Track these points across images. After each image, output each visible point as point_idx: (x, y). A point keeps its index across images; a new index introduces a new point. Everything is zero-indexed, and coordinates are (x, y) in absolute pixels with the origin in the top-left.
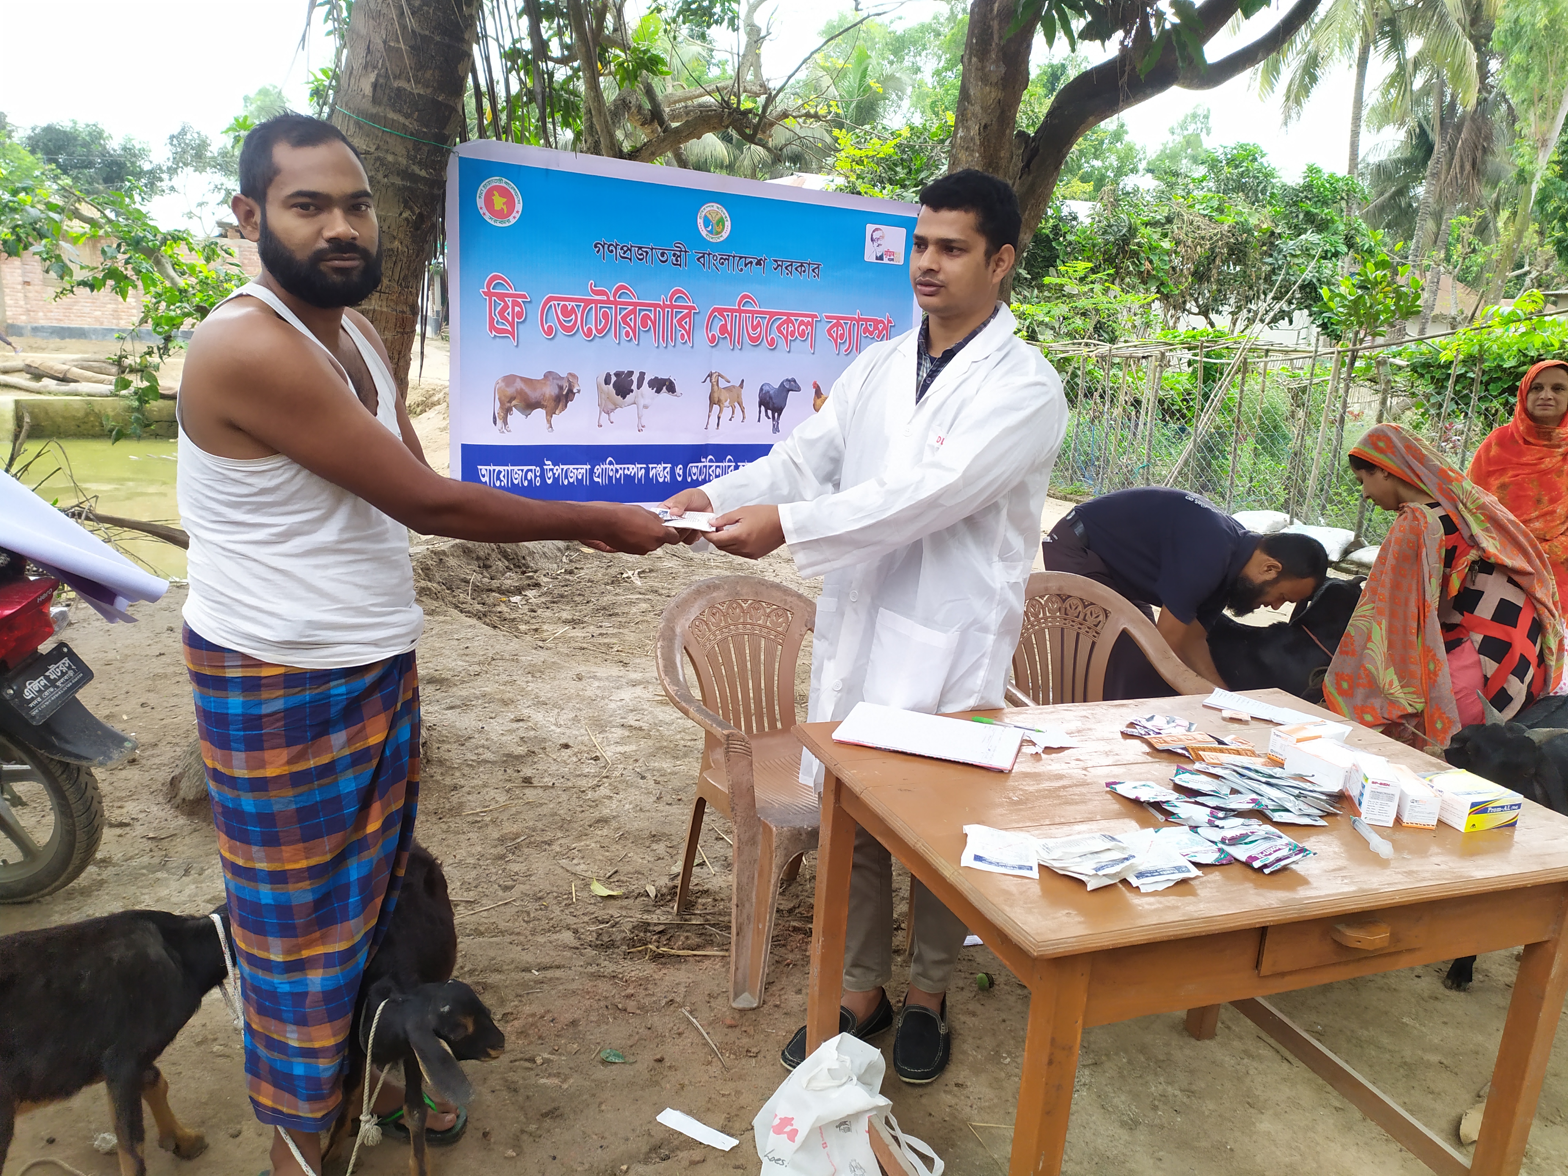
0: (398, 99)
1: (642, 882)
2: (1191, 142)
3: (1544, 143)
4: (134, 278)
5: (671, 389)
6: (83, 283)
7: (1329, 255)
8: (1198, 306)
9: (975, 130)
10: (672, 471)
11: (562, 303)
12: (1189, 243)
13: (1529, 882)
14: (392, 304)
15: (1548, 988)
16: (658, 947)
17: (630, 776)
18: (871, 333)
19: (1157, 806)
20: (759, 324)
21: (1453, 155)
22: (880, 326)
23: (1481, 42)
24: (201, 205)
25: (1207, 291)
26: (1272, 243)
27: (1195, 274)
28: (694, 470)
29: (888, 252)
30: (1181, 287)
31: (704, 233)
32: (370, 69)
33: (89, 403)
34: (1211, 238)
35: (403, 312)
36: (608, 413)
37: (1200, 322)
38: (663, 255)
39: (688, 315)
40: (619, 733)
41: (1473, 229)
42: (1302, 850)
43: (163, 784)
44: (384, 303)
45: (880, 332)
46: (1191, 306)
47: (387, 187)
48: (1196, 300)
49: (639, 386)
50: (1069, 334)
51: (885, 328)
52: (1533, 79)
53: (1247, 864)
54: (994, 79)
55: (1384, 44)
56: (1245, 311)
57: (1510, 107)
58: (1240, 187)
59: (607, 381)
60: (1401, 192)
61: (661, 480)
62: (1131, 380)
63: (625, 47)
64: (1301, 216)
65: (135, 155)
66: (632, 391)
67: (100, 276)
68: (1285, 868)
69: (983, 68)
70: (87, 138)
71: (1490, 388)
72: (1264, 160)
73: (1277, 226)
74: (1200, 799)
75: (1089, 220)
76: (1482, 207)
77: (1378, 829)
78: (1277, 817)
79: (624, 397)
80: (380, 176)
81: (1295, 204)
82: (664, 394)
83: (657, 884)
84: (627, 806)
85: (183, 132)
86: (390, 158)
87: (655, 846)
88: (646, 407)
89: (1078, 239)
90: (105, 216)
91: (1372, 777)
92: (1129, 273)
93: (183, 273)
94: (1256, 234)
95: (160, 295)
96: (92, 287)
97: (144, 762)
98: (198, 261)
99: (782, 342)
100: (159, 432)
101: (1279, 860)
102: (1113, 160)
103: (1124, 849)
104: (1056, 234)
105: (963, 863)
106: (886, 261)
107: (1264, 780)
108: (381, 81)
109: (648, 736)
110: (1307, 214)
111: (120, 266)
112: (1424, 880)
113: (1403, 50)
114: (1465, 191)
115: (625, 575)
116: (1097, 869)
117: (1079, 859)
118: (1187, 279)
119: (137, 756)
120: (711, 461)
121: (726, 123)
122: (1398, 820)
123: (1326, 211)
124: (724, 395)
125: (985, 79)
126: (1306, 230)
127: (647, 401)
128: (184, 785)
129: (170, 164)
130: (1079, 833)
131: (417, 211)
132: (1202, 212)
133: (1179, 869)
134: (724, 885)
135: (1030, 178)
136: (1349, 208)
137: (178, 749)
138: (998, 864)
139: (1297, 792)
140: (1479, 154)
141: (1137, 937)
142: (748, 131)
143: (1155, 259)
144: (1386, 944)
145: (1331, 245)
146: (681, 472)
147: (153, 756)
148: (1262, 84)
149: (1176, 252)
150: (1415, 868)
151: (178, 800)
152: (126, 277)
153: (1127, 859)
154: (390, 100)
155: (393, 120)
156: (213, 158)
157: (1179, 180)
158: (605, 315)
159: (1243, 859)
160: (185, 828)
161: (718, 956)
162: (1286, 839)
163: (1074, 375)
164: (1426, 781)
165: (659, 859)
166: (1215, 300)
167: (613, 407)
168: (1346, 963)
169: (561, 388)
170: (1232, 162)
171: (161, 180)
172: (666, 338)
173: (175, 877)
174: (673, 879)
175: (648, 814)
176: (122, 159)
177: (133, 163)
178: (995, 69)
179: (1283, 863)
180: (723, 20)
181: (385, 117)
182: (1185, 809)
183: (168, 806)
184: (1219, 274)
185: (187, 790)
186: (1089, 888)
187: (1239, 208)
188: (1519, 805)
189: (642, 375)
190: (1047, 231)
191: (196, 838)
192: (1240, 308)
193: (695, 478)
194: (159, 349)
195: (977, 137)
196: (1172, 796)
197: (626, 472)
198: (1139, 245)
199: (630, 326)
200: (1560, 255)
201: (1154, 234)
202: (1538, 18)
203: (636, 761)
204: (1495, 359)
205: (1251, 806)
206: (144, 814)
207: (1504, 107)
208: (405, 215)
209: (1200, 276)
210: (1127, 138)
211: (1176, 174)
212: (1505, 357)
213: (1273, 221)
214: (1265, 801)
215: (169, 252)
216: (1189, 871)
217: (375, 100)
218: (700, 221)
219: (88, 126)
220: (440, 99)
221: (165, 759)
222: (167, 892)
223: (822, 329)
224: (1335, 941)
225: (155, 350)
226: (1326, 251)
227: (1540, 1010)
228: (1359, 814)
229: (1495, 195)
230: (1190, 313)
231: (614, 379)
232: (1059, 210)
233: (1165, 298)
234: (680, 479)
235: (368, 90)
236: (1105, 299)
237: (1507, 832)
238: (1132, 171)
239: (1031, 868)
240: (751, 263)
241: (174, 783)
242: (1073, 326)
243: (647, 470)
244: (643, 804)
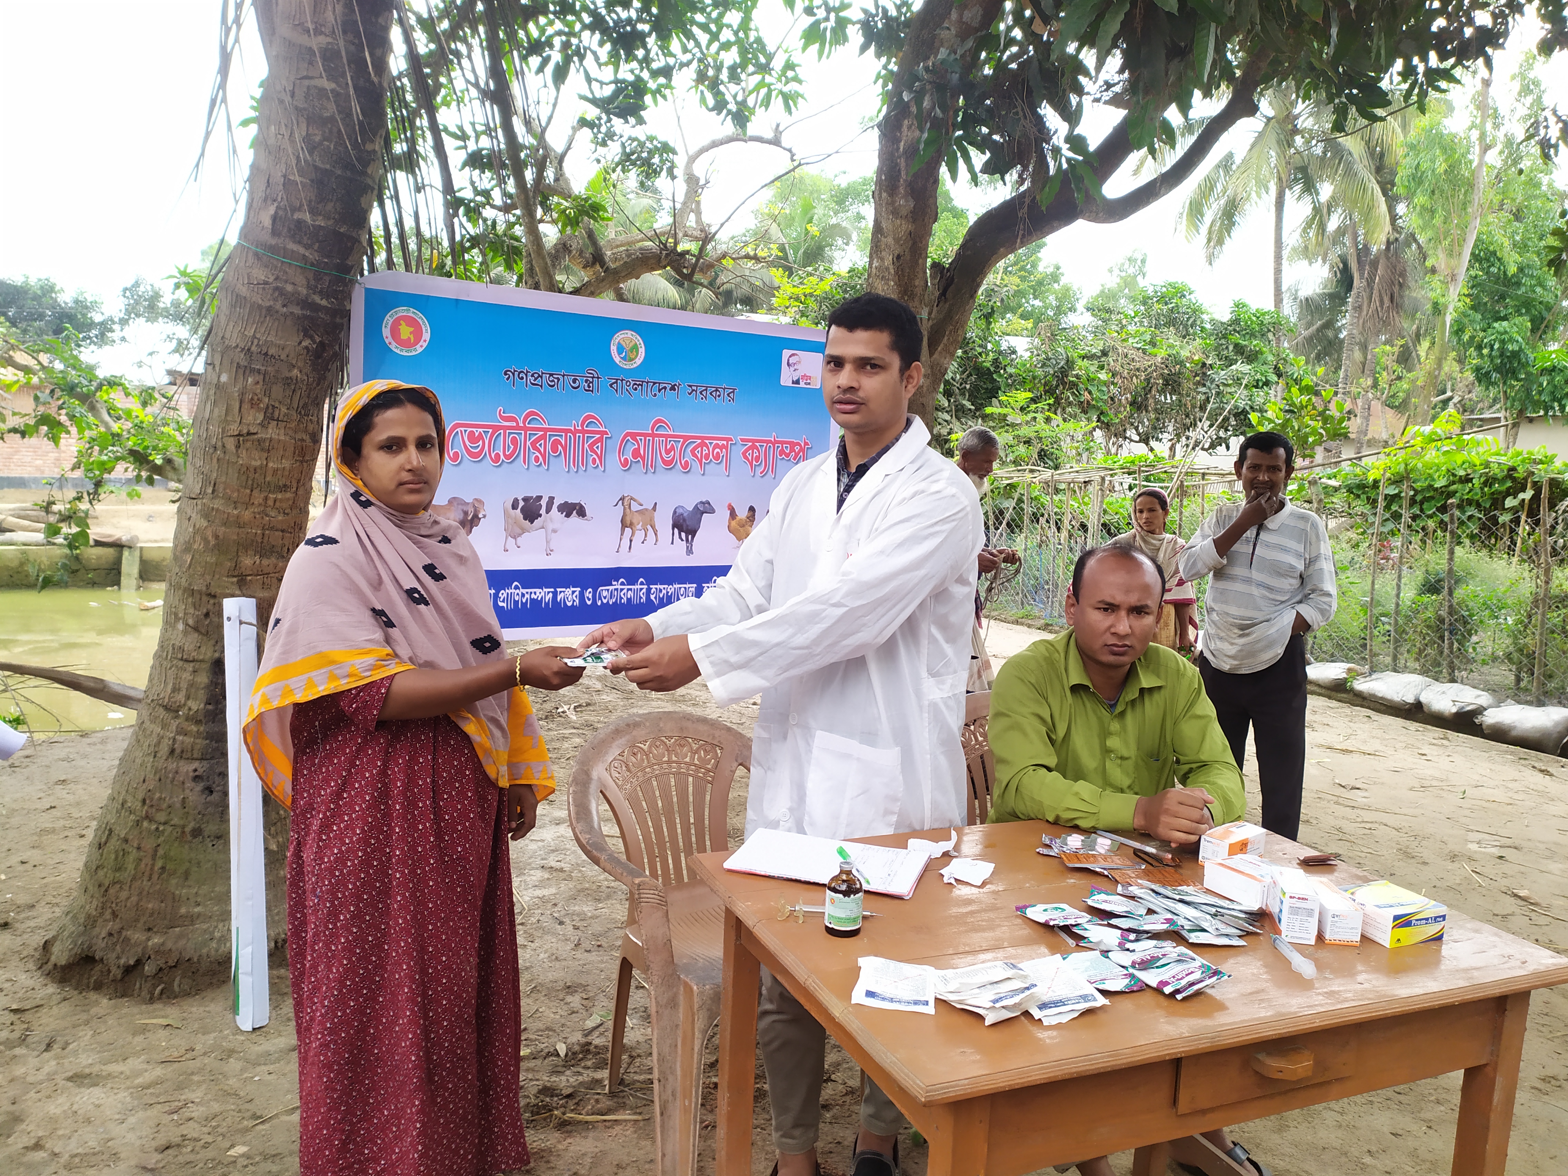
0: (298, 230)
1: (552, 1040)
2: (1129, 282)
3: (1454, 277)
4: (68, 423)
5: (582, 513)
6: (14, 430)
7: (1260, 384)
8: (1139, 434)
9: (888, 260)
10: (582, 595)
11: (469, 430)
12: (1125, 374)
13: (1456, 999)
14: (290, 433)
15: (1493, 1117)
16: (564, 1114)
17: (547, 921)
18: (787, 455)
19: (1067, 929)
20: (673, 448)
21: (1372, 289)
22: (797, 448)
23: (1387, 186)
24: (151, 354)
25: (1146, 421)
26: (1204, 374)
27: (1133, 404)
28: (605, 593)
29: (805, 377)
30: (1120, 416)
31: (617, 360)
32: (269, 202)
33: (24, 552)
34: (1146, 370)
35: (302, 440)
36: (515, 538)
37: (1141, 449)
38: (574, 381)
39: (600, 440)
40: (538, 875)
41: (1395, 357)
42: (1216, 973)
43: (36, 949)
44: (283, 431)
45: (797, 455)
46: (1131, 433)
47: (285, 316)
48: (1137, 428)
49: (548, 511)
50: (1015, 462)
51: (802, 450)
52: (1438, 221)
53: (1158, 990)
54: (904, 212)
55: (1298, 188)
56: (1184, 438)
57: (1419, 247)
58: (1171, 322)
59: (514, 506)
60: (1329, 325)
61: (569, 604)
62: (1076, 505)
63: (567, 195)
64: (1231, 348)
65: (87, 307)
66: (540, 516)
67: (32, 422)
68: (1198, 993)
69: (893, 203)
70: (39, 292)
71: (1424, 507)
72: (1192, 296)
73: (1208, 357)
74: (1114, 921)
75: (1028, 354)
76: (1403, 338)
77: (1300, 948)
78: (1194, 938)
79: (532, 522)
80: (278, 306)
81: (1225, 337)
82: (574, 518)
83: (569, 1041)
84: (542, 956)
85: (137, 284)
86: (289, 288)
87: (569, 999)
88: (554, 531)
89: (1017, 371)
90: (40, 363)
91: (1289, 891)
92: (1070, 404)
93: (119, 418)
94: (1188, 365)
95: (94, 440)
96: (23, 434)
97: (17, 925)
98: (133, 405)
99: (696, 465)
100: (97, 580)
101: (1192, 984)
102: (1052, 299)
103: (1025, 977)
104: (997, 367)
105: (854, 1001)
106: (802, 385)
107: (1178, 897)
108: (281, 213)
109: (569, 878)
110: (1236, 345)
111: (52, 411)
112: (1346, 1000)
113: (1317, 194)
114: (1386, 323)
115: (560, 710)
116: (995, 1001)
117: (977, 991)
118: (1125, 408)
119: (9, 920)
120: (623, 584)
121: (664, 263)
122: (1320, 937)
123: (1255, 343)
124: (636, 519)
125: (895, 213)
126: (1236, 361)
127: (555, 526)
128: (56, 949)
129: (122, 315)
130: (983, 962)
131: (318, 339)
132: (1135, 345)
133: (1085, 998)
134: (641, 1039)
135: (947, 305)
136: (1278, 339)
137: (57, 910)
138: (892, 1000)
139: (1213, 910)
140: (1396, 289)
141: (1037, 1076)
142: (685, 271)
143: (1094, 390)
144: (1310, 1073)
145: (1262, 374)
146: (590, 596)
147: (28, 918)
148: (1188, 226)
149: (1113, 383)
150: (1335, 988)
151: (50, 966)
152: (59, 423)
153: (1028, 988)
154: (289, 230)
155: (293, 251)
156: (166, 309)
157: (1113, 316)
158: (514, 441)
159: (1154, 985)
160: (54, 997)
161: (630, 1121)
162: (1199, 961)
163: (1020, 501)
164: (1348, 894)
165: (573, 1012)
166: (1154, 428)
167: (520, 531)
168: (1271, 1096)
169: (466, 513)
170: (1163, 299)
171: (112, 331)
172: (577, 462)
173: (36, 1053)
174: (586, 1036)
175: (564, 963)
176: (73, 311)
177: (84, 315)
178: (904, 203)
179: (1196, 988)
180: (662, 169)
181: (285, 249)
182: (1097, 933)
183: (39, 973)
184: (1156, 403)
185: (60, 955)
186: (987, 1023)
187: (1171, 341)
188: (1444, 917)
189: (551, 500)
190: (988, 365)
191: (66, 1007)
192: (1178, 436)
193: (605, 601)
194: (89, 494)
195: (891, 267)
196: (1084, 918)
197: (533, 596)
198: (1077, 376)
199: (540, 452)
200: (1480, 382)
201: (1092, 367)
202: (1437, 164)
203: (555, 905)
204: (1426, 479)
205: (1165, 927)
206: (10, 984)
207: (1414, 246)
208: (304, 344)
209: (1138, 405)
210: (1063, 281)
211: (1109, 311)
212: (1436, 477)
213: (1204, 353)
214: (1181, 921)
215: (105, 397)
216: (1095, 1000)
217: (275, 232)
218: (614, 349)
219: (40, 280)
220: (342, 230)
221: (41, 921)
222: (23, 1070)
223: (737, 452)
224: (1257, 1072)
225: (85, 495)
226: (1258, 381)
227: (1486, 1142)
228: (1278, 932)
229: (1415, 327)
230: (1132, 440)
231: (521, 504)
232: (998, 344)
233: (1106, 426)
234: (589, 603)
235: (267, 222)
236: (1046, 427)
237: (1433, 946)
238: (1070, 310)
239: (926, 1003)
240: (665, 388)
241: (47, 946)
242: (1016, 454)
243: (555, 594)
244: (560, 953)
